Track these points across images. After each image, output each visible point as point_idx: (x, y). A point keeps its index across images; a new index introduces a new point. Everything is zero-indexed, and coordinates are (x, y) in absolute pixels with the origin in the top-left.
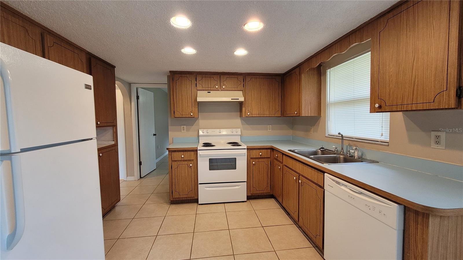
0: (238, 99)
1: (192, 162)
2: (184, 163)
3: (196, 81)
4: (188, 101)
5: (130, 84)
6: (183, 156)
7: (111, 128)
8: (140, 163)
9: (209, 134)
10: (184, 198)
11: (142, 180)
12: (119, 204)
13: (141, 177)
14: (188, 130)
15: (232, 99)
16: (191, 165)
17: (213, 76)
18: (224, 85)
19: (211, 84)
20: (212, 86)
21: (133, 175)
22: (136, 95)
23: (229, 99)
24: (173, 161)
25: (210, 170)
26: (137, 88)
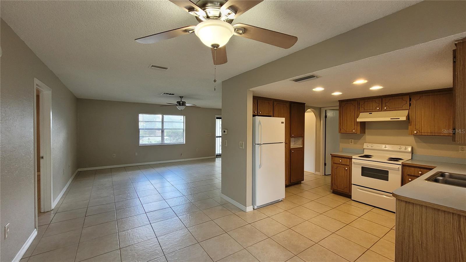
0: (399, 119)
1: (348, 167)
2: (341, 166)
3: (359, 105)
4: (351, 121)
5: (320, 109)
6: (341, 161)
7: (302, 138)
8: (325, 164)
9: (373, 148)
10: (341, 191)
11: (325, 176)
12: (302, 182)
13: (325, 175)
14: (355, 143)
15: (391, 119)
16: (346, 168)
17: (375, 100)
18: (386, 106)
19: (372, 107)
20: (373, 108)
21: (319, 171)
22: (325, 115)
23: (388, 119)
24: (334, 163)
25: (362, 176)
26: (326, 110)
